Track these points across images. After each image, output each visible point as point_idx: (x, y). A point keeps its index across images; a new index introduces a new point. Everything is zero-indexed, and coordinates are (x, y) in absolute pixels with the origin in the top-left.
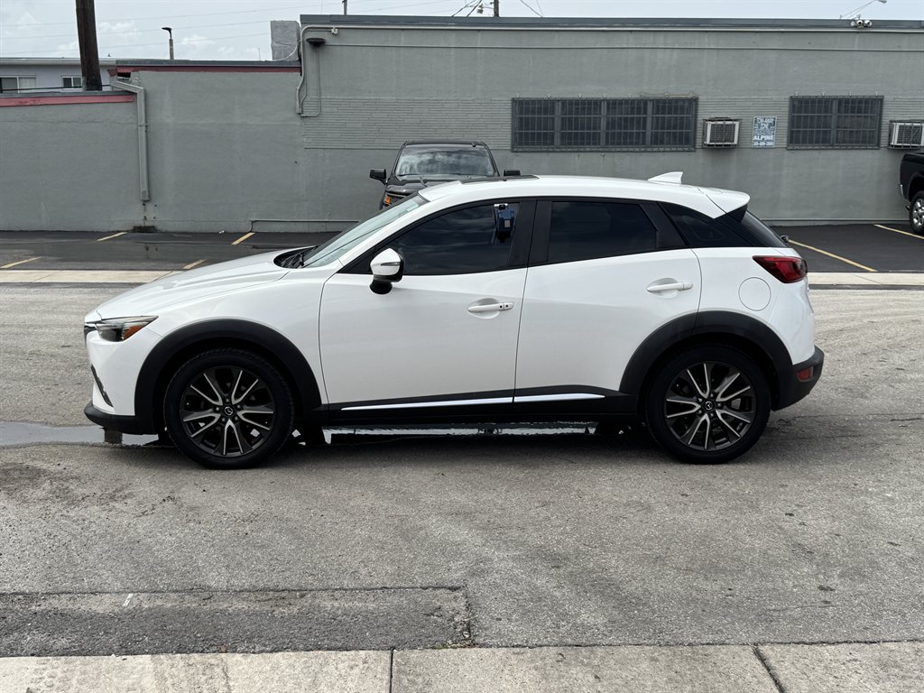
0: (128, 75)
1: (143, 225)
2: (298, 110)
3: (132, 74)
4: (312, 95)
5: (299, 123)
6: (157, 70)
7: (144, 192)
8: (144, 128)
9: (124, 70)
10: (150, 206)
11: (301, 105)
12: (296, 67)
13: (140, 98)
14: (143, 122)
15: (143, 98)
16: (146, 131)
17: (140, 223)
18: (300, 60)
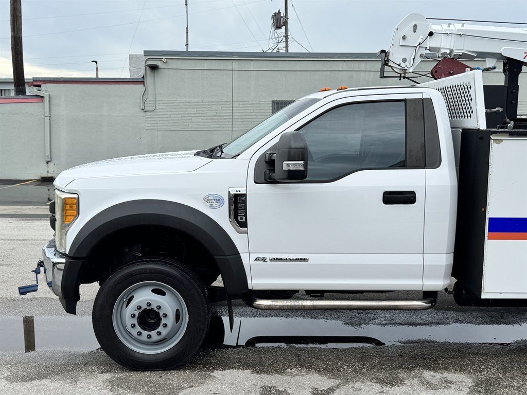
0: (40, 86)
1: (46, 176)
2: (142, 107)
3: (42, 85)
4: (151, 98)
5: (142, 115)
6: (57, 83)
7: (48, 156)
8: (48, 118)
9: (38, 83)
10: (51, 164)
11: (144, 104)
12: (141, 81)
13: (46, 100)
14: (48, 114)
15: (48, 100)
16: (50, 119)
17: (45, 175)
18: (143, 77)
